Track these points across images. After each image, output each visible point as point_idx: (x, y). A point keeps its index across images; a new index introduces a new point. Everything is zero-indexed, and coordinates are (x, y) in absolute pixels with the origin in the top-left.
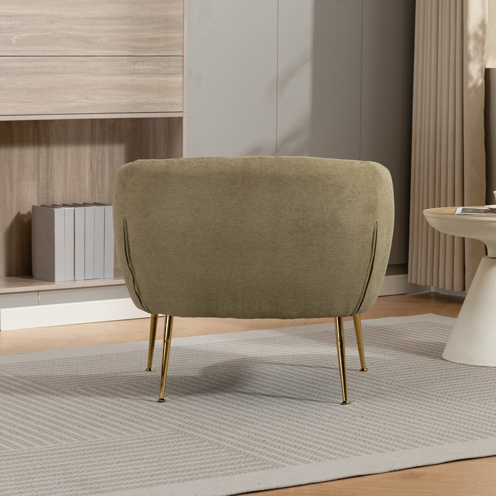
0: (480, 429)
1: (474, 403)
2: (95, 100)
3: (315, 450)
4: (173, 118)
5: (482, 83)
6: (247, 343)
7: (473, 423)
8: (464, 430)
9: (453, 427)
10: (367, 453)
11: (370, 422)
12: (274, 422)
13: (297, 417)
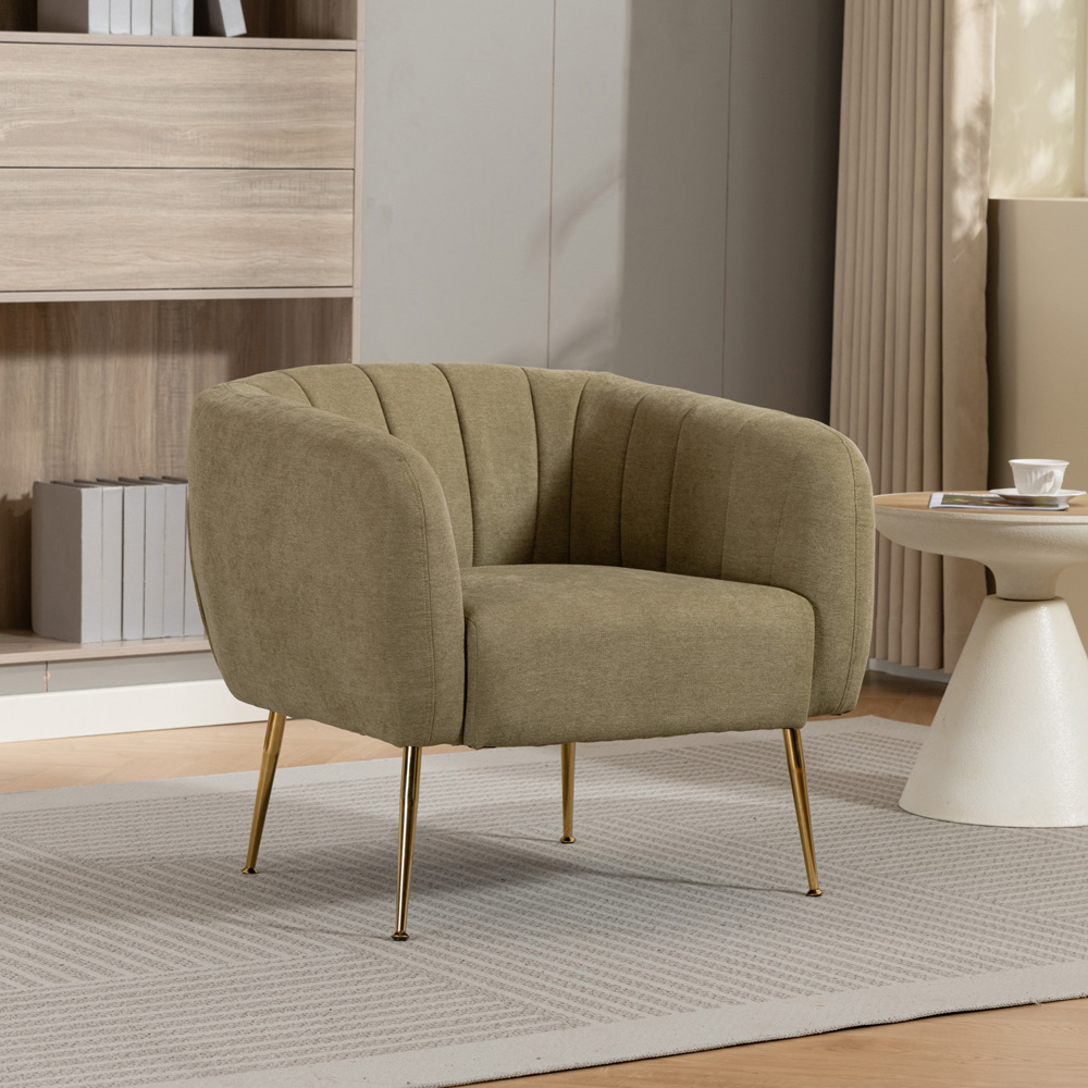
0: (986, 953)
1: (971, 901)
2: (169, 261)
3: (648, 993)
4: (331, 299)
5: (981, 231)
6: (490, 775)
7: (971, 941)
8: (952, 953)
9: (930, 948)
10: (755, 999)
11: (758, 937)
12: (558, 936)
13: (606, 926)
